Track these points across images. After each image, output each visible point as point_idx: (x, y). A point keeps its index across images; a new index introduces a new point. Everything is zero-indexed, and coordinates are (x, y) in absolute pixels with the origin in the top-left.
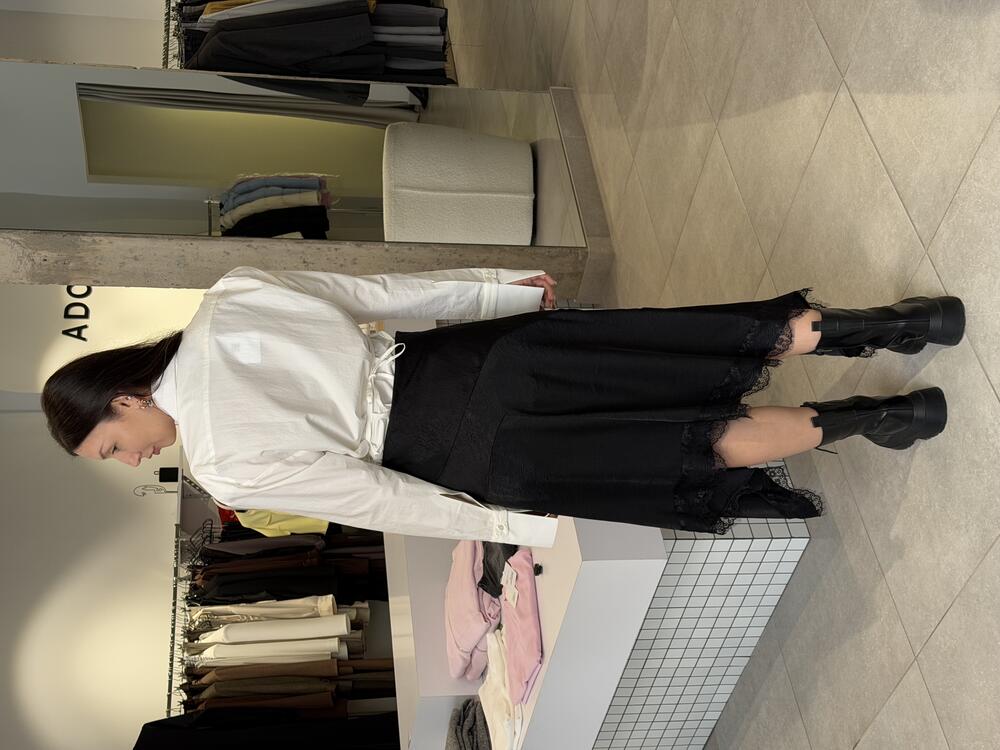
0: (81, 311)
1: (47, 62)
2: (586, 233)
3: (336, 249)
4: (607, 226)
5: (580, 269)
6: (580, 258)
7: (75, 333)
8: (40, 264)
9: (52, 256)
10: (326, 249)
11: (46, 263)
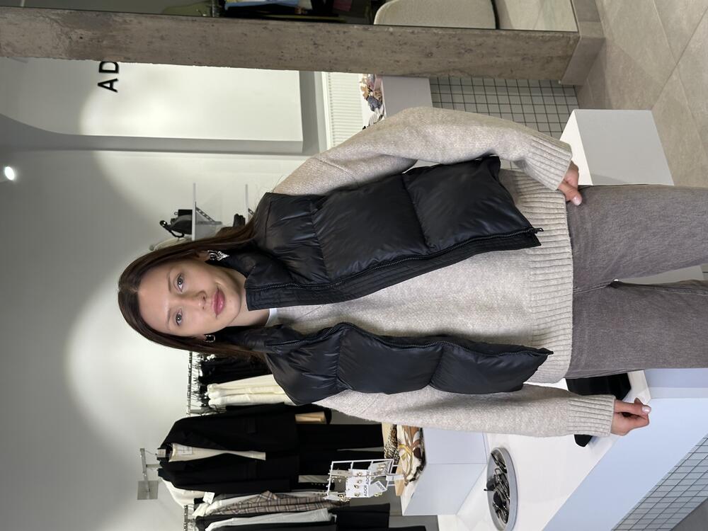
0: (111, 66)
2: (579, 18)
3: (344, 32)
4: (597, 11)
5: (570, 53)
6: (571, 42)
7: (108, 85)
8: (77, 41)
9: (88, 34)
10: (335, 32)
11: (81, 40)
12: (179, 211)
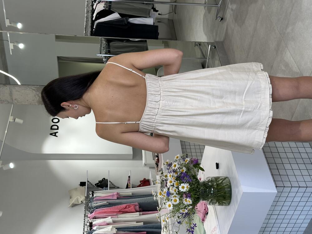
0: (56, 127)
1: (46, 34)
7: (54, 134)
12: (81, 182)
